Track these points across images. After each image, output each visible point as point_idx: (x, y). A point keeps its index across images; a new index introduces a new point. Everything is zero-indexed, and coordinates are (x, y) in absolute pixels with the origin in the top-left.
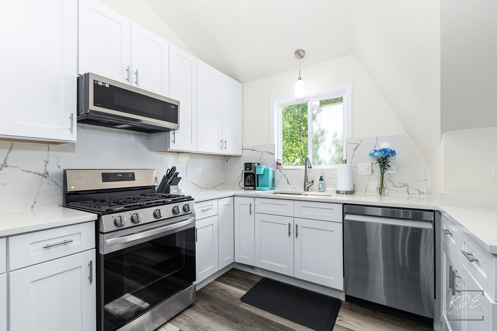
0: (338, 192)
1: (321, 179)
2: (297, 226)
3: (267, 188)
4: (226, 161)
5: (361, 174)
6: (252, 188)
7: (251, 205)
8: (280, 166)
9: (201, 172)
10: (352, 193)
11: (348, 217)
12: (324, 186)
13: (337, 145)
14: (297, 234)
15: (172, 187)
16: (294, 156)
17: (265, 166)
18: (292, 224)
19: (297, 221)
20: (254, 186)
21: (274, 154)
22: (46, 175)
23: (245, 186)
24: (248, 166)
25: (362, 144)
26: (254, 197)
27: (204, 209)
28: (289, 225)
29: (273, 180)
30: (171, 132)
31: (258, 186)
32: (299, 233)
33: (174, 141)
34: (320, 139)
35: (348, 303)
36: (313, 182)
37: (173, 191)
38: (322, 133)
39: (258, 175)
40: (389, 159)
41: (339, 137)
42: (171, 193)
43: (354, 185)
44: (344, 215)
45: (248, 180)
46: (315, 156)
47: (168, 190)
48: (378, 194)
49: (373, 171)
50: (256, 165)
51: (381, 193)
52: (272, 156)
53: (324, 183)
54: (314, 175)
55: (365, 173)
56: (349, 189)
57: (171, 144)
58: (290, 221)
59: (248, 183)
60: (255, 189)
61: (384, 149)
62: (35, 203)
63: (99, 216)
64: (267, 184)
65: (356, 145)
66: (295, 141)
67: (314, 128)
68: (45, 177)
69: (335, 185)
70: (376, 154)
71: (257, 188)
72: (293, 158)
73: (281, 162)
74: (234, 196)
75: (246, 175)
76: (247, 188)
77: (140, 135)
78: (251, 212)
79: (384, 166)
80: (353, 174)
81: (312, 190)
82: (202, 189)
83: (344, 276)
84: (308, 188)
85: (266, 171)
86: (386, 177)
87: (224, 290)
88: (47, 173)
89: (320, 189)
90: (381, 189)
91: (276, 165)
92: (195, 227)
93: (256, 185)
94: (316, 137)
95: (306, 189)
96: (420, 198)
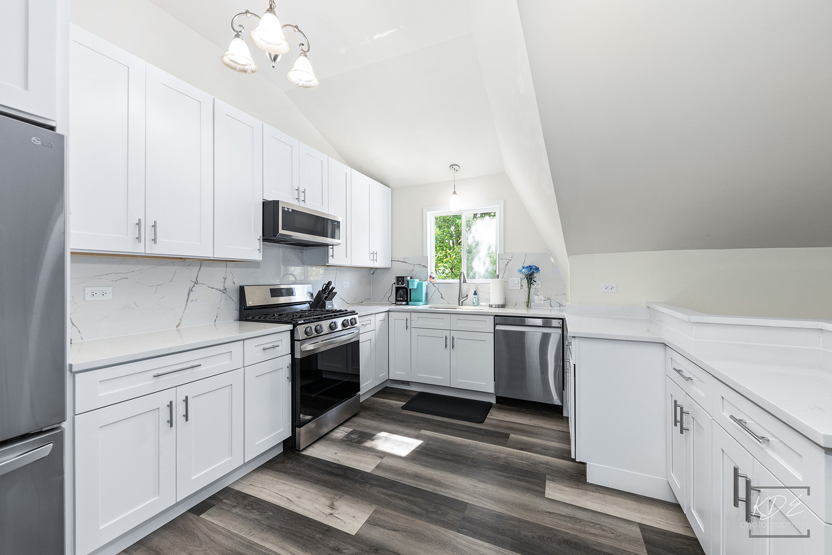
0: (491, 306)
1: (475, 294)
2: (453, 338)
3: (421, 303)
4: (372, 272)
5: (512, 288)
6: (404, 303)
7: (407, 320)
8: (433, 280)
9: (348, 286)
10: (503, 306)
11: (498, 327)
12: (478, 300)
13: (491, 257)
14: (453, 346)
15: (327, 302)
16: (444, 266)
17: (418, 280)
18: (448, 337)
19: (453, 333)
20: (407, 301)
21: (427, 267)
22: (224, 291)
23: (397, 300)
24: (400, 279)
25: (512, 259)
26: (410, 312)
27: (364, 323)
28: (446, 338)
29: (427, 294)
30: (330, 247)
31: (410, 301)
32: (455, 345)
33: (333, 256)
34: (474, 251)
35: (498, 405)
36: (467, 296)
37: (328, 306)
38: (477, 245)
39: (410, 289)
40: (535, 275)
41: (493, 249)
42: (327, 308)
43: (505, 299)
44: (495, 324)
45: (400, 294)
46: (470, 268)
47: (324, 305)
48: (526, 307)
49: (522, 286)
50: (409, 278)
51: (528, 306)
52: (424, 269)
53: (478, 297)
54: (468, 289)
55: (515, 288)
56: (501, 302)
57: (330, 258)
58: (447, 333)
59: (400, 298)
60: (407, 304)
61: (530, 266)
62: (217, 317)
63: (294, 326)
64: (420, 299)
65: (507, 261)
66: (445, 249)
67: (468, 239)
68: (224, 293)
69: (489, 300)
70: (523, 270)
71: (410, 303)
72: (442, 268)
73: (433, 275)
74: (388, 311)
75: (397, 289)
76: (399, 303)
77: (295, 249)
78: (407, 327)
79: (531, 281)
80: (505, 290)
81: (466, 305)
82: (349, 305)
83: (495, 381)
84: (462, 302)
85: (420, 285)
86: (532, 291)
87: (384, 403)
88: (225, 289)
89: (474, 303)
90: (528, 304)
91: (429, 278)
92: (359, 340)
93: (409, 300)
94: (470, 247)
95: (461, 303)
96: (560, 310)
